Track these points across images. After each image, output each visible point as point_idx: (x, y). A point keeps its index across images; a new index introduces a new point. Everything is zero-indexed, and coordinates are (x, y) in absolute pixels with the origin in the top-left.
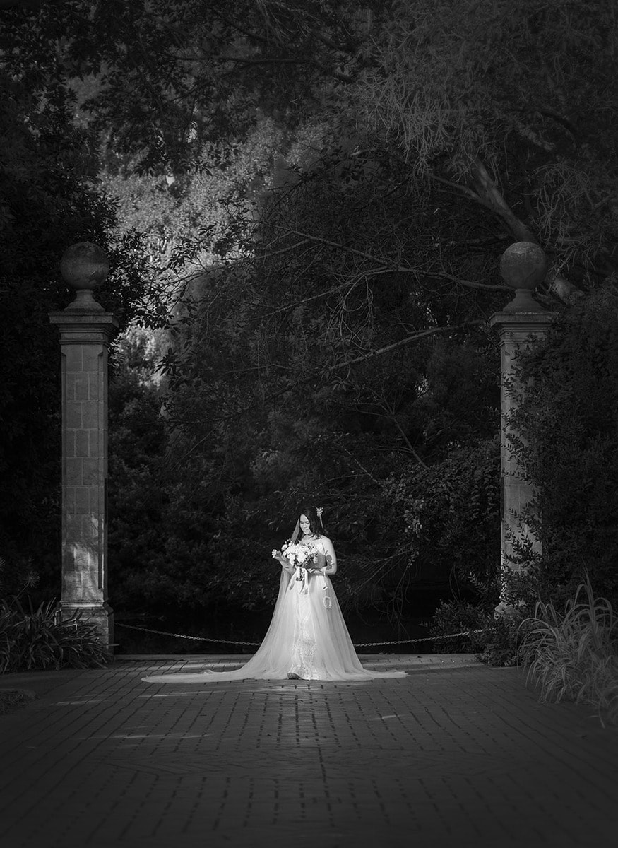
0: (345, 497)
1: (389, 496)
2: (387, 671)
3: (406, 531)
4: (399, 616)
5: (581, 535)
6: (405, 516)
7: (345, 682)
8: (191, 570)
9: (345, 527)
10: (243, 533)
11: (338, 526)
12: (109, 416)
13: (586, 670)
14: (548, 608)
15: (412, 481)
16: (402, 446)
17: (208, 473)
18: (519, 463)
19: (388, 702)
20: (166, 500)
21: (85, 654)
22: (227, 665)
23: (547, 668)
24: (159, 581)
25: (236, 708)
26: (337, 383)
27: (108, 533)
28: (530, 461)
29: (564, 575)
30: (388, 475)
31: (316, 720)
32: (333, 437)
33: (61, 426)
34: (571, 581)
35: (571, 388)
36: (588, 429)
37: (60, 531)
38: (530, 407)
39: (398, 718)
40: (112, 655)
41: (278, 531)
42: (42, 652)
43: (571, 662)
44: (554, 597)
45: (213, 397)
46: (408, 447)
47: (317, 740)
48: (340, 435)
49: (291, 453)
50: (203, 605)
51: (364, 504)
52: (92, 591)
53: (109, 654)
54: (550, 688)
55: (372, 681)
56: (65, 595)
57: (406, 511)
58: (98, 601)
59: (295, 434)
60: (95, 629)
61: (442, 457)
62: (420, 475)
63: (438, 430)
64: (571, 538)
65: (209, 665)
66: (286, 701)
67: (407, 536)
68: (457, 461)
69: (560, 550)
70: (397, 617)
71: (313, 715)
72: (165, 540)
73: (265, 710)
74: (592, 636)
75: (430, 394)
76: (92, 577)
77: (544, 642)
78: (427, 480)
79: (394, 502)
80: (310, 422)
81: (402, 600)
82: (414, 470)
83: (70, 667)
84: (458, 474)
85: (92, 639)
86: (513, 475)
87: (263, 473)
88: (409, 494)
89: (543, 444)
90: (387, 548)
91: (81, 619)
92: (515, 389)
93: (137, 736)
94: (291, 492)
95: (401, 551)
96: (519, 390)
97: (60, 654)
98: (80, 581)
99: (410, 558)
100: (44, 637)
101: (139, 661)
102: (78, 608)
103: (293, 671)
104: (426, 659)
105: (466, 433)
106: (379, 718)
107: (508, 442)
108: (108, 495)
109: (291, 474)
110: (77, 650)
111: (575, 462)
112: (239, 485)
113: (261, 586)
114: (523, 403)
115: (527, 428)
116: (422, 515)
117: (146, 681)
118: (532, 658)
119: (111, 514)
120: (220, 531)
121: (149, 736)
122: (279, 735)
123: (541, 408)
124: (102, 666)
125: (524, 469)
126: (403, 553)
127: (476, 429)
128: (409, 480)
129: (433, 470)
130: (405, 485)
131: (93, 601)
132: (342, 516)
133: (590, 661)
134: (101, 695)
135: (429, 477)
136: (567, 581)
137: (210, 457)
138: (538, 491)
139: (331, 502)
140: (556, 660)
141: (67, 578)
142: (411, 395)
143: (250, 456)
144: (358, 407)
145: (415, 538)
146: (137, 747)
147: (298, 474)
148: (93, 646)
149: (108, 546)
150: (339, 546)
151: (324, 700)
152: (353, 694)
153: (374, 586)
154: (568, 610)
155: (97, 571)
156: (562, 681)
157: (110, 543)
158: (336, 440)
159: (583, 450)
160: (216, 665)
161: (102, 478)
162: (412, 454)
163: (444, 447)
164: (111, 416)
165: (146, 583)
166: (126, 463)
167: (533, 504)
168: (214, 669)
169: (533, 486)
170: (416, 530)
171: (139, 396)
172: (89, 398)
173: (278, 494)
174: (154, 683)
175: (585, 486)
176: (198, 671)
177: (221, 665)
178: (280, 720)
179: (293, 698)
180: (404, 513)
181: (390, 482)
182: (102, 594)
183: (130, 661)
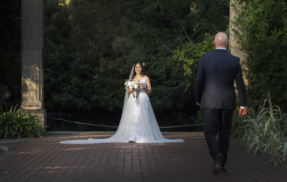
0: (156, 58)
1: (177, 58)
2: (175, 139)
3: (184, 74)
4: (181, 114)
5: (267, 77)
6: (184, 67)
7: (155, 144)
8: (84, 93)
9: (156, 72)
10: (108, 75)
11: (153, 72)
12: (44, 19)
13: (268, 139)
14: (251, 109)
15: (187, 51)
16: (183, 35)
17: (92, 47)
18: (237, 42)
19: (175, 153)
20: (72, 60)
21: (33, 130)
22: (100, 136)
23: (249, 138)
24: (68, 97)
25: (103, 155)
26: (153, 4)
27: (44, 75)
28: (243, 41)
29: (258, 95)
30: (176, 48)
31: (141, 161)
32: (151, 31)
33: (21, 23)
34: (262, 98)
35: (263, 7)
36: (270, 27)
37: (21, 73)
38: (243, 16)
39: (180, 160)
40: (45, 131)
41: (125, 74)
42: (12, 129)
43: (261, 135)
44: (254, 105)
45: (94, 11)
46: (186, 35)
47: (141, 169)
48: (154, 29)
49: (131, 38)
50: (89, 109)
51: (165, 62)
52: (36, 101)
53: (44, 131)
54: (251, 147)
55: (167, 143)
56: (23, 103)
57: (185, 65)
58: (39, 106)
59: (133, 29)
60: (37, 119)
61: (202, 40)
62: (191, 48)
63: (200, 27)
64: (262, 78)
65: (91, 136)
66: (127, 152)
67: (185, 77)
68: (209, 42)
69: (257, 83)
70: (180, 115)
71: (140, 158)
72: (71, 79)
73: (117, 156)
74: (271, 123)
75: (196, 11)
76: (36, 94)
77: (248, 126)
78: (195, 51)
79: (179, 61)
80: (140, 23)
81: (182, 107)
82: (188, 46)
83: (25, 137)
84: (209, 48)
85: (36, 124)
86: (235, 48)
87: (118, 48)
88: (186, 57)
89: (249, 34)
90: (175, 82)
91: (30, 114)
92: (236, 8)
93: (56, 168)
94: (131, 56)
95: (182, 84)
96: (238, 8)
97: (21, 131)
98: (30, 96)
99: (186, 87)
100: (13, 122)
101: (58, 134)
102: (29, 109)
103: (132, 139)
104: (193, 134)
105: (214, 29)
106: (170, 160)
107: (232, 32)
108: (44, 57)
109: (131, 48)
110: (29, 129)
111: (264, 42)
112: (106, 52)
113: (116, 100)
114: (240, 14)
115: (242, 26)
116: (192, 67)
117: (62, 143)
118: (243, 134)
119: (46, 67)
120: (97, 75)
121: (62, 167)
122: (123, 167)
123: (248, 16)
124: (40, 136)
125: (240, 45)
126: (183, 85)
127: (218, 27)
128: (186, 50)
129: (197, 46)
130: (184, 53)
131: (37, 106)
132: (154, 67)
133: (270, 135)
134: (40, 149)
135: (195, 49)
136: (260, 98)
137: (93, 40)
138: (247, 55)
139: (149, 61)
140: (254, 134)
141: (24, 95)
142: (187, 11)
143: (111, 39)
144: (163, 17)
145: (189, 78)
146: (56, 172)
147: (134, 48)
148: (36, 127)
149: (44, 81)
150: (153, 82)
151: (145, 152)
152: (159, 149)
153: (169, 101)
154: (260, 111)
155: (38, 92)
156: (256, 144)
157: (45, 80)
158: (152, 32)
159: (268, 36)
160: (95, 136)
161: (41, 48)
162: (188, 39)
163: (202, 35)
164: (46, 20)
165: (62, 99)
166: (53, 42)
167: (244, 62)
168: (93, 138)
169: (244, 53)
170: (189, 74)
171: (59, 10)
172: (35, 10)
173: (124, 57)
174: (65, 144)
175: (269, 53)
176: (86, 139)
177: (97, 136)
178: (124, 160)
179: (130, 151)
180: (183, 66)
181: (177, 51)
182: (41, 103)
183: (53, 134)
